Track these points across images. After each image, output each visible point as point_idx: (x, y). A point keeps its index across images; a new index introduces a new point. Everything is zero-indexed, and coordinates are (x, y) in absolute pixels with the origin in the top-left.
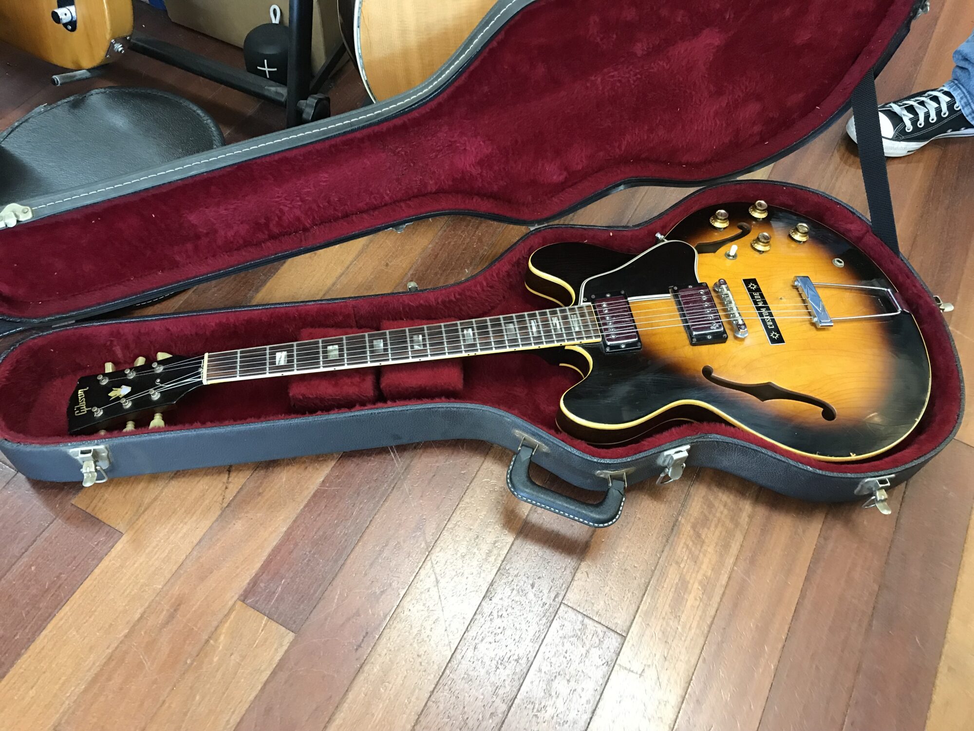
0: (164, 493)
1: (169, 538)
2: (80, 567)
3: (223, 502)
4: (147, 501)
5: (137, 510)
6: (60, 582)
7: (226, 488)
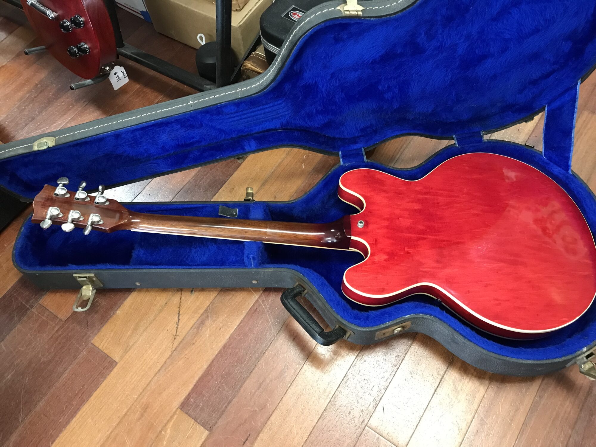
0: (140, 340)
2: (94, 381)
3: (172, 347)
6: (84, 390)
7: (175, 339)
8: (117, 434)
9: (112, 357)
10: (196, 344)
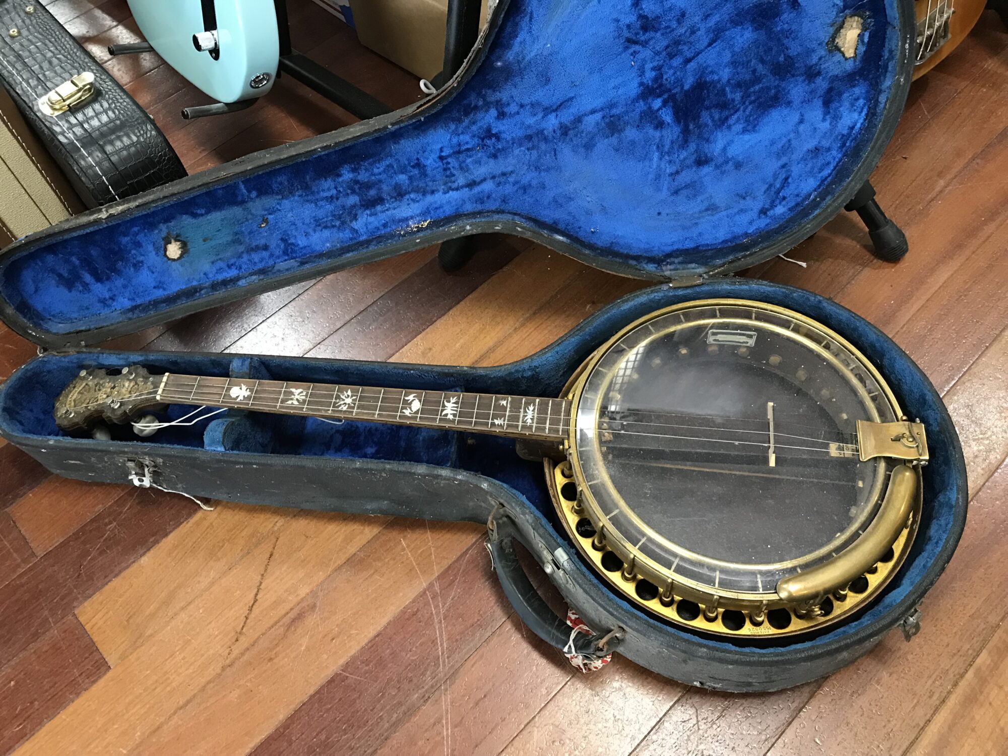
0: (169, 627)
1: (155, 689)
2: (56, 697)
3: (227, 658)
4: (149, 632)
5: (135, 642)
6: (31, 711)
7: (237, 640)
9: (103, 653)
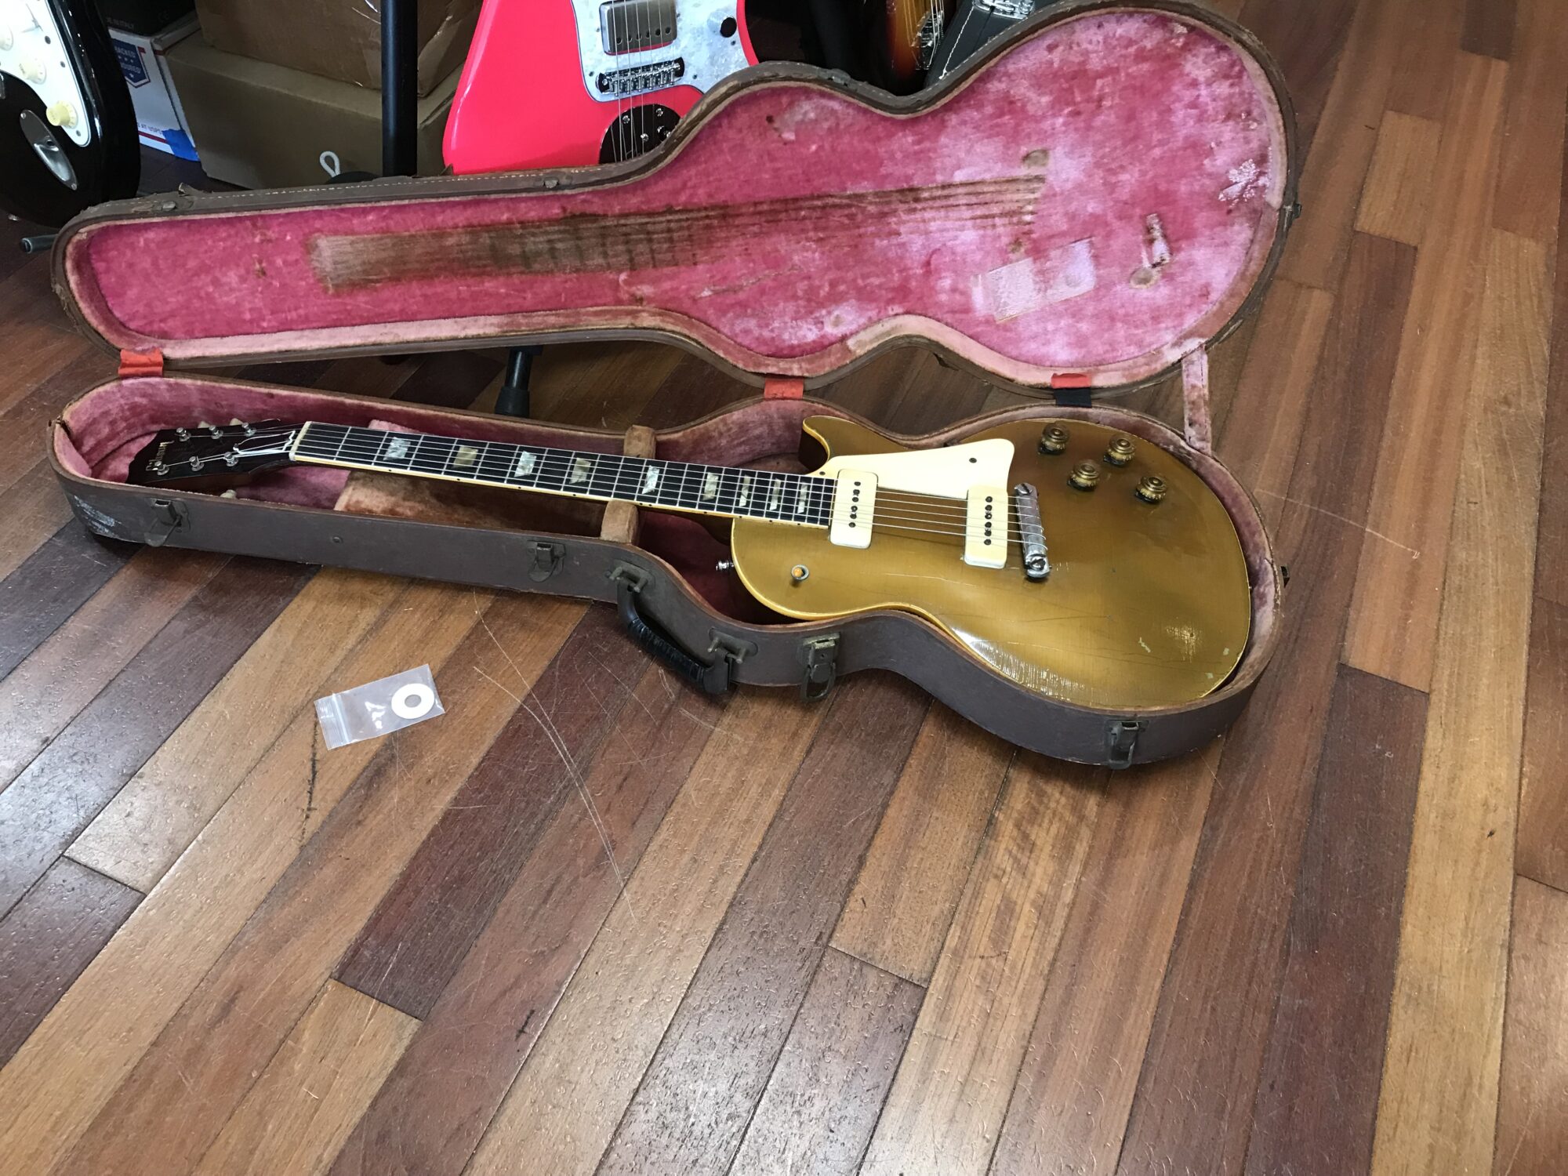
3: (302, 838)
7: (307, 817)
8: (156, 1068)
10: (367, 821)
